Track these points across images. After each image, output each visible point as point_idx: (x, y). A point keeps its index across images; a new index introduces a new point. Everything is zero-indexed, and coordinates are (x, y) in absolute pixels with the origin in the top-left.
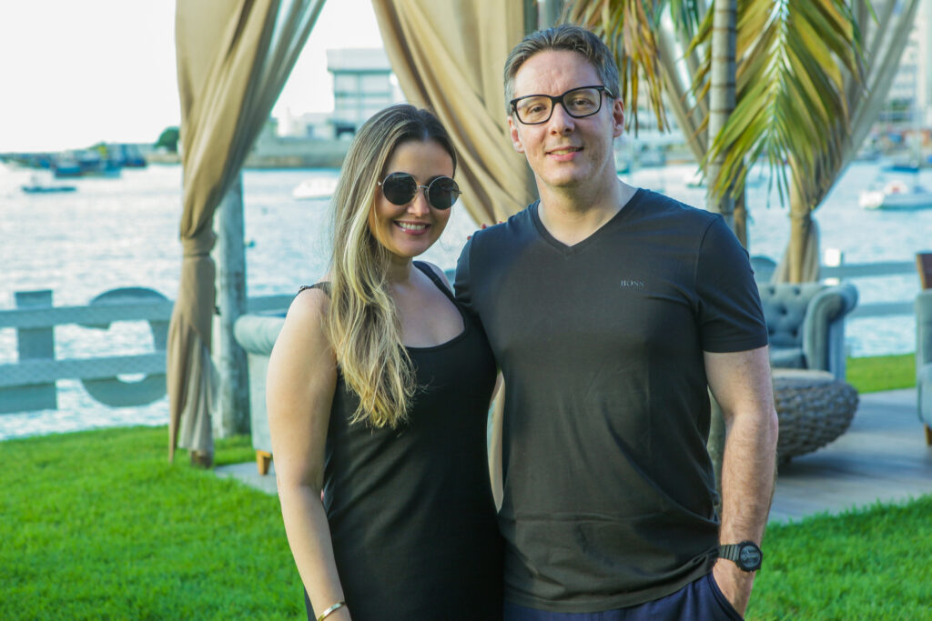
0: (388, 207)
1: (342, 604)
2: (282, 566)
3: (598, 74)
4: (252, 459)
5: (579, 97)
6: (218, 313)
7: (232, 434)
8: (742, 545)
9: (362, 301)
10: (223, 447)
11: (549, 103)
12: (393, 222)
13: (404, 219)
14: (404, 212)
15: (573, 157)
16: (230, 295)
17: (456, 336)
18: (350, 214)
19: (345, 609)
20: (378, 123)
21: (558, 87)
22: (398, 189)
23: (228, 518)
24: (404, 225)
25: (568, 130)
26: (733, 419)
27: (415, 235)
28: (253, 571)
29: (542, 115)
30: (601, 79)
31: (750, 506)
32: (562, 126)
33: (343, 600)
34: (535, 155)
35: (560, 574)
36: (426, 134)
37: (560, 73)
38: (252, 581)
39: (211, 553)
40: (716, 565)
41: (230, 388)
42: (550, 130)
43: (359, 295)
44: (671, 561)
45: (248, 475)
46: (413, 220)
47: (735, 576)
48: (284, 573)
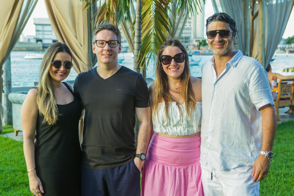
0: (54, 68)
1: (34, 169)
2: (21, 160)
3: (117, 37)
4: (13, 132)
5: (112, 42)
6: (4, 92)
7: (7, 125)
8: (141, 154)
9: (46, 92)
10: (5, 128)
11: (105, 43)
12: (56, 72)
13: (59, 72)
14: (59, 70)
15: (109, 56)
16: (7, 87)
17: (71, 102)
18: (44, 70)
19: (35, 170)
20: (52, 47)
21: (108, 39)
22: (57, 64)
23: (6, 148)
24: (59, 73)
25: (109, 50)
26: (141, 124)
27: (61, 76)
28: (13, 161)
29: (103, 45)
30: (118, 39)
31: (144, 145)
32: (108, 49)
33: (35, 168)
34: (99, 54)
35: (97, 161)
36: (64, 50)
37: (109, 36)
38: (13, 164)
39: (2, 157)
40: (135, 158)
41: (7, 112)
42: (104, 49)
43: (45, 91)
44: (124, 156)
45: (12, 136)
46: (61, 72)
47: (139, 161)
48: (22, 162)
